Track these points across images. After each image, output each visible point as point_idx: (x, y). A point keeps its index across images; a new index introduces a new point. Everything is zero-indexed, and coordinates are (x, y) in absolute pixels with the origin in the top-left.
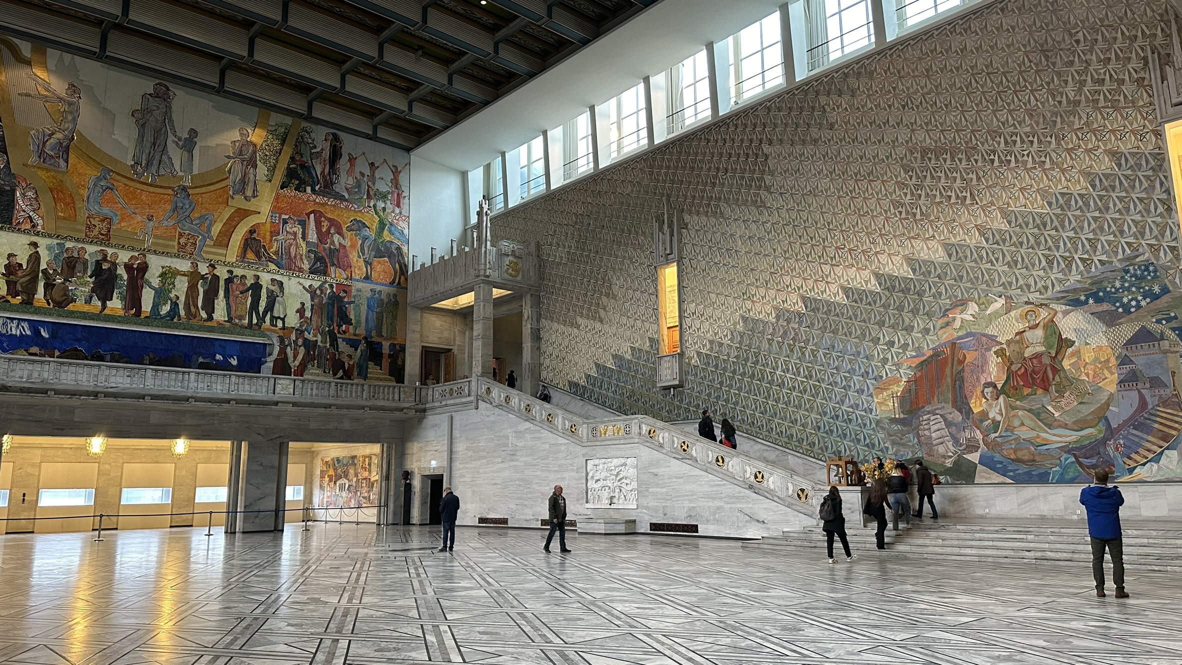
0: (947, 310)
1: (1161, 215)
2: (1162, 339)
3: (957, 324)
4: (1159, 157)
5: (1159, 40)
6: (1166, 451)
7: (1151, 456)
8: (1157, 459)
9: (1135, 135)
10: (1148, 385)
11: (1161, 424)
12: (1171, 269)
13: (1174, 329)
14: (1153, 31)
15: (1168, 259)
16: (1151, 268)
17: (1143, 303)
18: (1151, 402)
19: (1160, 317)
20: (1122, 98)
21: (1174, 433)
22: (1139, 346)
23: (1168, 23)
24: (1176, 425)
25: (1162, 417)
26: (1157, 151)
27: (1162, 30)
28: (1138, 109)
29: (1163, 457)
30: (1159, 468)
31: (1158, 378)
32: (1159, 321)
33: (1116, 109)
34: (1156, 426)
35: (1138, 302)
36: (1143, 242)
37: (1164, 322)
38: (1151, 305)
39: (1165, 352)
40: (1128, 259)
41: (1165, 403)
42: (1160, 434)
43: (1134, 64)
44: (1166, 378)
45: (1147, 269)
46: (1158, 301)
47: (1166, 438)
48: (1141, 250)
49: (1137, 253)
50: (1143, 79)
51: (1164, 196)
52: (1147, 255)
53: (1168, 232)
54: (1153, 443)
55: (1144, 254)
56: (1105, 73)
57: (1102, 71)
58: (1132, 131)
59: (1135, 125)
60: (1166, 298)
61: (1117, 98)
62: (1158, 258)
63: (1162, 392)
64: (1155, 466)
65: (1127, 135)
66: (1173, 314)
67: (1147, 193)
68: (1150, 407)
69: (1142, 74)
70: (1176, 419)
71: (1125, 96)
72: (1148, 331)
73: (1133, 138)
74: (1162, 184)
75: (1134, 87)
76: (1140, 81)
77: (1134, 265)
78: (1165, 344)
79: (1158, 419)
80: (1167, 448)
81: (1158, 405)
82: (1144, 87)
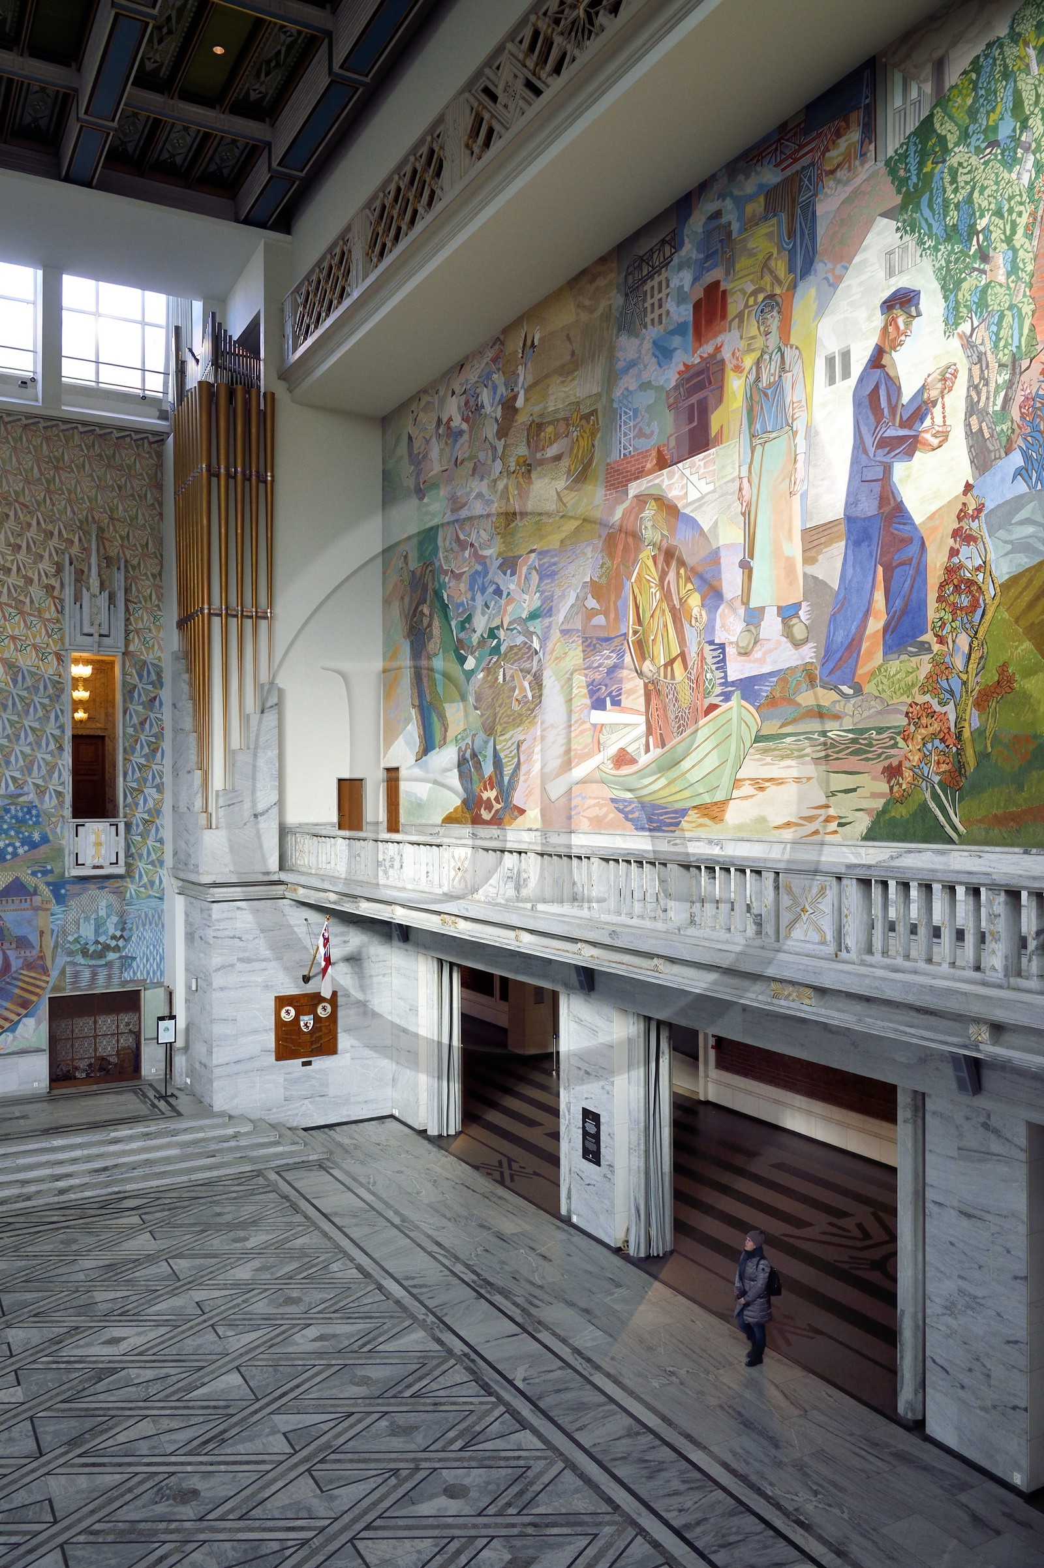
1: (51, 753)
2: (35, 893)
4: (59, 686)
5: (75, 550)
6: (24, 1020)
7: (7, 1025)
8: (12, 1029)
9: (37, 651)
10: (14, 946)
11: (23, 989)
12: (54, 816)
13: (48, 884)
14: (70, 536)
15: (53, 804)
16: (34, 812)
17: (21, 851)
18: (15, 964)
19: (36, 868)
20: (28, 601)
21: (34, 998)
22: (10, 900)
23: (87, 533)
24: (37, 990)
25: (25, 982)
26: (56, 678)
27: (80, 540)
28: (45, 622)
29: (21, 1026)
30: (15, 1038)
31: (25, 938)
32: (34, 874)
33: (21, 612)
34: (17, 991)
35: (15, 848)
36: (30, 780)
37: (39, 875)
38: (28, 854)
39: (36, 909)
40: (11, 796)
41: (29, 966)
42: (20, 1000)
43: (45, 565)
44: (34, 938)
45: (29, 812)
46: (35, 851)
47: (25, 1004)
48: (26, 789)
49: (21, 791)
50: (53, 588)
51: (57, 732)
52: (31, 796)
53: (56, 775)
54: (12, 1012)
55: (28, 794)
56: (12, 561)
57: (10, 558)
58: (34, 646)
59: (38, 640)
60: (43, 849)
61: (22, 598)
62: (42, 802)
63: (28, 954)
64: (10, 1036)
65: (28, 649)
66: (49, 867)
67: (41, 723)
68: (13, 969)
69: (52, 581)
70: (38, 983)
71: (32, 602)
72: (22, 884)
73: (34, 655)
74: (57, 717)
75: (42, 593)
76: (49, 589)
77: (16, 804)
78: (37, 900)
79: (20, 984)
80: (26, 1016)
81: (22, 968)
82: (53, 598)
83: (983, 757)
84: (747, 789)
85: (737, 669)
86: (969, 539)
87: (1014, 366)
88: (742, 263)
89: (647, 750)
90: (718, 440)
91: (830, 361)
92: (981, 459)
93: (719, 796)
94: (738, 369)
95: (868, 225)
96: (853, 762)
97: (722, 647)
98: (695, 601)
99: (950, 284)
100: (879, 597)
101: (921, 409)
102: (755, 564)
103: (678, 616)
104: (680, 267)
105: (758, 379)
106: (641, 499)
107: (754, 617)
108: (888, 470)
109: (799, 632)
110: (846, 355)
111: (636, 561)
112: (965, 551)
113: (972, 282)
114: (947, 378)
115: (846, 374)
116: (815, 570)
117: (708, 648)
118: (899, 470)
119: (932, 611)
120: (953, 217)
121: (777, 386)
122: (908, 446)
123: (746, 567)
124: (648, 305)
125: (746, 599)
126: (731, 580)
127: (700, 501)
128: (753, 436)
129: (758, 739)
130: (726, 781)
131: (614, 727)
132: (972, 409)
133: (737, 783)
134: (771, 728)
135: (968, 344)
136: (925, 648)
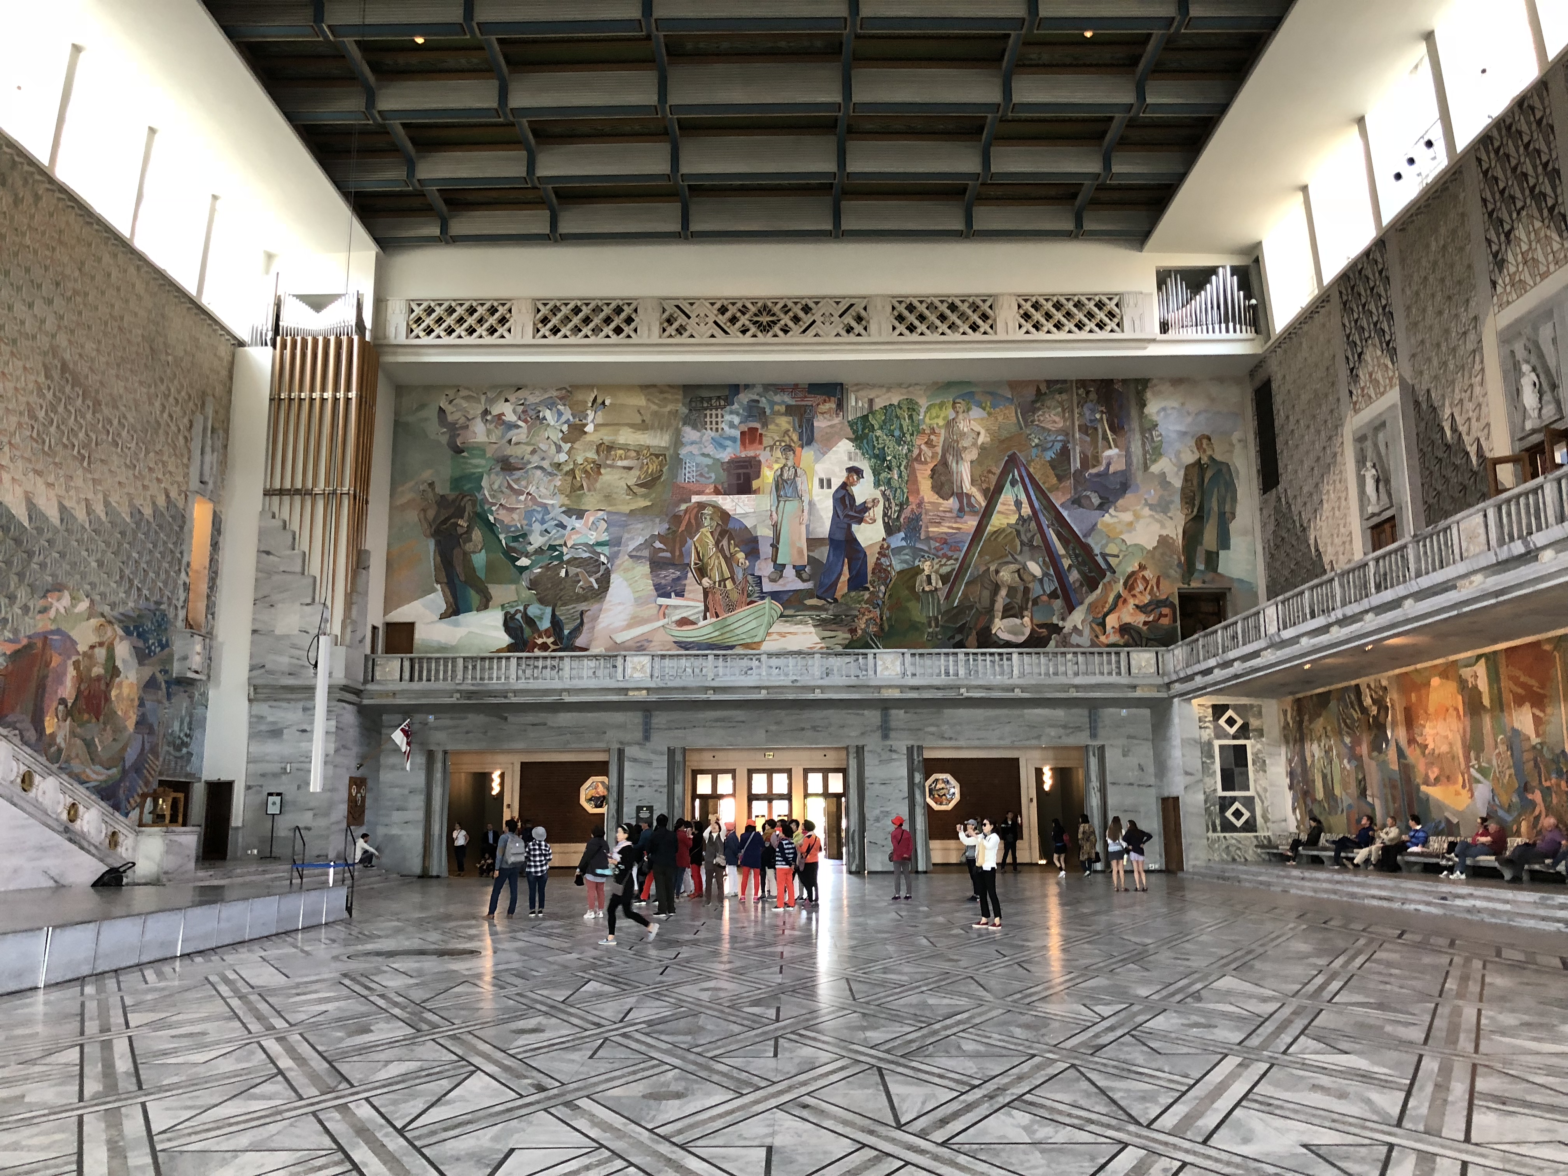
0: (48, 591)
1: (178, 572)
2: (160, 688)
3: (52, 613)
5: (198, 414)
7: (137, 800)
9: (178, 487)
10: (148, 730)
11: (148, 769)
12: (172, 625)
13: (167, 681)
14: (197, 402)
16: (166, 619)
17: (158, 650)
18: (147, 747)
19: (162, 667)
21: (152, 779)
22: (149, 691)
24: (153, 772)
25: (150, 763)
27: (201, 407)
31: (153, 725)
32: (161, 671)
33: (175, 454)
34: (145, 771)
35: (156, 647)
36: (166, 592)
37: (163, 673)
39: (159, 702)
41: (153, 749)
42: (145, 779)
44: (157, 726)
46: (164, 652)
47: (147, 783)
48: (164, 598)
49: (162, 600)
51: (181, 556)
52: (166, 606)
55: (165, 603)
62: (171, 611)
63: (154, 739)
66: (167, 667)
68: (146, 751)
76: (186, 440)
78: (160, 694)
83: (891, 626)
84: (775, 636)
85: (767, 587)
86: (885, 556)
87: (901, 505)
88: (771, 427)
89: (705, 618)
90: (755, 492)
91: (821, 481)
92: (890, 530)
93: (756, 640)
94: (771, 468)
95: (840, 440)
96: (834, 627)
97: (760, 578)
98: (741, 556)
99: (876, 473)
100: (846, 568)
101: (864, 508)
102: (780, 546)
103: (729, 560)
104: (731, 413)
105: (782, 475)
106: (701, 506)
107: (780, 568)
108: (850, 526)
109: (804, 576)
110: (829, 482)
111: (697, 531)
112: (883, 560)
113: (884, 475)
114: (875, 502)
115: (829, 487)
116: (815, 554)
117: (749, 578)
118: (855, 527)
119: (870, 577)
120: (876, 451)
121: (793, 482)
122: (860, 521)
123: (775, 546)
124: (708, 419)
125: (774, 559)
126: (765, 550)
127: (746, 515)
128: (778, 496)
129: (782, 616)
130: (761, 632)
131: (676, 607)
132: (885, 515)
133: (768, 634)
134: (787, 612)
135: (883, 494)
136: (868, 589)
